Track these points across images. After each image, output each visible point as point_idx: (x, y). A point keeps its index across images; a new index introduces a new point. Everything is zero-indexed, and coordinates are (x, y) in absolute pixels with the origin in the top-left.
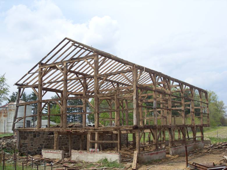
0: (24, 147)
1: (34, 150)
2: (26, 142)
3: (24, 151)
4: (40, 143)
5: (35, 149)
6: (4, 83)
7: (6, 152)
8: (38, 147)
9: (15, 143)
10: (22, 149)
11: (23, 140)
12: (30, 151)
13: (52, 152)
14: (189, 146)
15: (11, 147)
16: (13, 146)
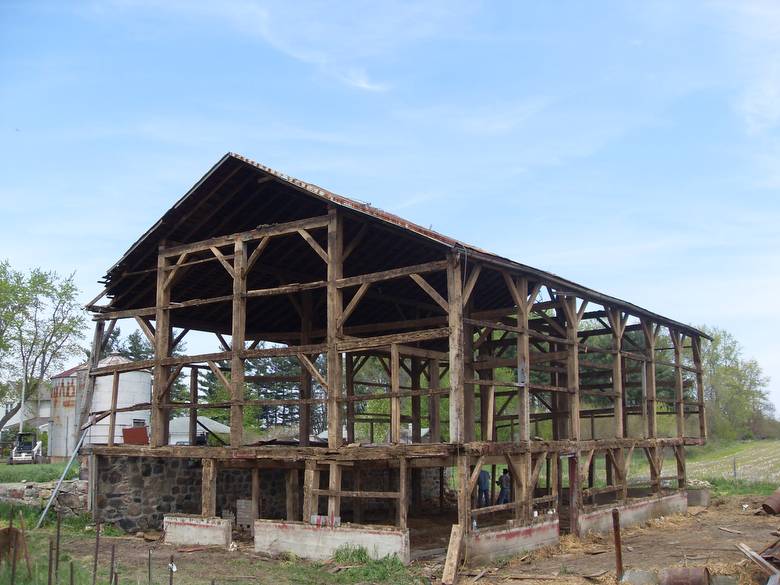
0: (112, 504)
1: (141, 516)
2: (117, 491)
3: (110, 517)
4: (164, 494)
5: (146, 511)
6: (73, 303)
8: (155, 507)
9: (84, 492)
10: (104, 511)
11: (109, 485)
12: (130, 517)
14: (637, 507)
15: (70, 504)
16: (77, 503)
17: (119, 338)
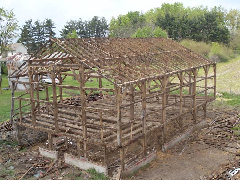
0: (24, 137)
1: (34, 138)
2: (25, 133)
3: (24, 141)
5: (35, 136)
7: (7, 144)
8: (38, 134)
9: (15, 135)
10: (22, 139)
11: (23, 132)
12: (30, 139)
13: (47, 151)
15: (11, 139)
16: (13, 138)
17: (32, 23)
